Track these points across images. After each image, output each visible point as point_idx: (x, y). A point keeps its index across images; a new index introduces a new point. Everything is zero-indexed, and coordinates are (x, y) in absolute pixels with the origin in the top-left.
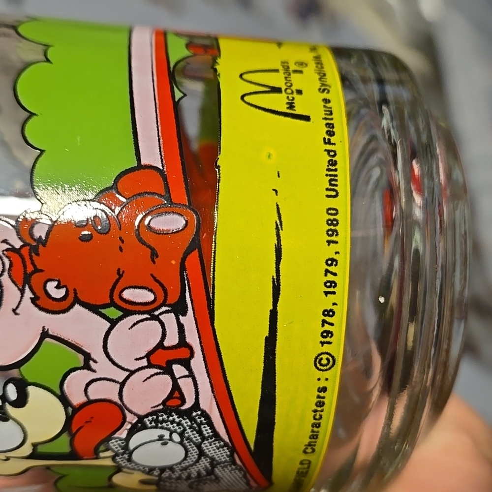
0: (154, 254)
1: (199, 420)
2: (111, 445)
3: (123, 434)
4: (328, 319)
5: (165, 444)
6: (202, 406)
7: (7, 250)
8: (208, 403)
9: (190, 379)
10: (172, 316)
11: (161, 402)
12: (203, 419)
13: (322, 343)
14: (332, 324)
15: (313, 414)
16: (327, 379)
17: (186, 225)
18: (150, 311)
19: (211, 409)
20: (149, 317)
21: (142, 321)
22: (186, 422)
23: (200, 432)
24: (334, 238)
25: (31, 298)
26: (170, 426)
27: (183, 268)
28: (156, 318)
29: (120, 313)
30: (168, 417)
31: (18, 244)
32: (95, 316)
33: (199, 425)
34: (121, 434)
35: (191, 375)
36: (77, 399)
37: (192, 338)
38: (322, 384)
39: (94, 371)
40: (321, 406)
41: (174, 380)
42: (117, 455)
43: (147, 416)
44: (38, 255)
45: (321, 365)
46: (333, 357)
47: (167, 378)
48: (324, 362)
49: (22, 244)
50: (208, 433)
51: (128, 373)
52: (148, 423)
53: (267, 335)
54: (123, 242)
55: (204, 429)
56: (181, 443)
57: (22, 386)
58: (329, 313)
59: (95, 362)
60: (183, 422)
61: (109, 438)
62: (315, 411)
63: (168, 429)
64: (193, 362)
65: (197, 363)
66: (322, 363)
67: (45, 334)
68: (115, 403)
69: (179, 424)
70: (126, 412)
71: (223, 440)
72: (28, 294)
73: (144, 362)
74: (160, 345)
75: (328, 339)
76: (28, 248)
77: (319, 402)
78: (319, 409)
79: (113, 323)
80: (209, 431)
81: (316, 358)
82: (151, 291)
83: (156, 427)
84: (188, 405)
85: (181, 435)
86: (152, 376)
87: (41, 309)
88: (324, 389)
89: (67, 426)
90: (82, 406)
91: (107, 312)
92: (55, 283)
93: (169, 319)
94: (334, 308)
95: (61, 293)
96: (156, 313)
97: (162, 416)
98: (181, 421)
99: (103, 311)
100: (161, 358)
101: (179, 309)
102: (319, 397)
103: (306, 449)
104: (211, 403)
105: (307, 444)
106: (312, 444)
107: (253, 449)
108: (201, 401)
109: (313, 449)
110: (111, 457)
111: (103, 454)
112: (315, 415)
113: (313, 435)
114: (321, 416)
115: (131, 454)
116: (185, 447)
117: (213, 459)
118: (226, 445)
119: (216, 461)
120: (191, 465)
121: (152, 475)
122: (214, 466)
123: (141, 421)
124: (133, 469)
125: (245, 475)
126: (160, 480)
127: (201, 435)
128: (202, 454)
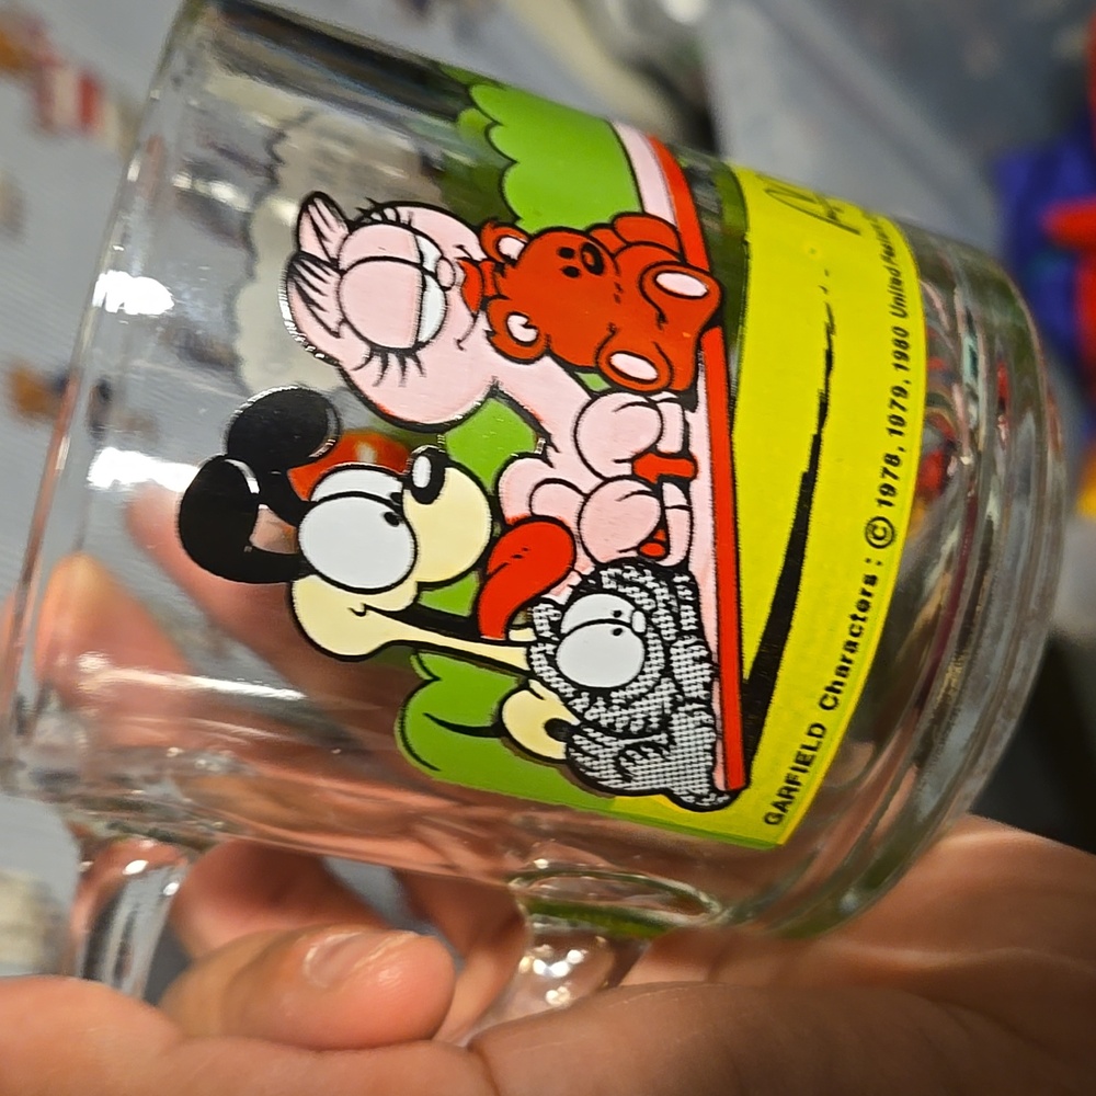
0: (662, 318)
1: (681, 594)
2: (536, 615)
3: (561, 594)
4: (891, 468)
5: (617, 632)
6: (692, 568)
7: (463, 259)
8: (703, 566)
9: (685, 514)
10: (677, 407)
11: (635, 545)
12: (688, 592)
13: (880, 502)
14: (896, 477)
15: (851, 622)
16: (879, 563)
17: (706, 295)
18: (645, 392)
19: (704, 576)
20: (644, 400)
21: (634, 404)
22: (662, 593)
23: (677, 618)
24: (902, 362)
25: (487, 332)
26: (637, 595)
27: (699, 347)
28: (653, 405)
29: (605, 386)
30: (638, 577)
31: (478, 255)
32: (570, 379)
33: (682, 602)
34: (557, 594)
35: (688, 508)
36: (514, 509)
37: (701, 448)
38: (872, 570)
39: (551, 465)
40: (863, 610)
41: (663, 508)
42: (541, 640)
44: (503, 275)
45: (875, 536)
46: (891, 526)
48: (879, 532)
49: (484, 257)
50: (688, 625)
51: (599, 481)
52: (605, 580)
53: (806, 471)
54: (620, 289)
55: (683, 614)
56: (641, 636)
58: (892, 460)
59: (556, 449)
61: (537, 599)
62: (854, 617)
64: (695, 486)
65: (701, 488)
66: (878, 535)
67: (494, 392)
68: (567, 529)
72: (483, 324)
73: (626, 469)
74: (652, 449)
75: (889, 498)
76: (492, 264)
77: (863, 602)
78: (861, 615)
79: (595, 396)
80: (692, 620)
81: (869, 524)
82: (652, 364)
83: (614, 592)
84: (671, 561)
86: (633, 493)
87: (498, 351)
88: (871, 580)
89: (481, 564)
90: (519, 523)
91: (588, 378)
92: (523, 320)
93: (672, 411)
94: (900, 454)
95: (528, 335)
96: (655, 398)
97: (628, 571)
98: (655, 588)
99: (580, 374)
100: (652, 468)
101: (688, 401)
102: (865, 593)
103: (825, 697)
104: (707, 565)
105: (829, 684)
106: (837, 687)
107: (746, 674)
108: (692, 557)
109: (835, 699)
110: (527, 645)
111: (515, 635)
112: (853, 626)
113: (842, 668)
114: (860, 629)
115: (558, 644)
116: (646, 646)
117: (679, 687)
118: (707, 659)
119: (682, 693)
120: (642, 696)
121: (570, 709)
122: (674, 710)
123: (596, 575)
124: (547, 685)
125: (714, 745)
126: (577, 730)
127: (678, 626)
128: (667, 671)
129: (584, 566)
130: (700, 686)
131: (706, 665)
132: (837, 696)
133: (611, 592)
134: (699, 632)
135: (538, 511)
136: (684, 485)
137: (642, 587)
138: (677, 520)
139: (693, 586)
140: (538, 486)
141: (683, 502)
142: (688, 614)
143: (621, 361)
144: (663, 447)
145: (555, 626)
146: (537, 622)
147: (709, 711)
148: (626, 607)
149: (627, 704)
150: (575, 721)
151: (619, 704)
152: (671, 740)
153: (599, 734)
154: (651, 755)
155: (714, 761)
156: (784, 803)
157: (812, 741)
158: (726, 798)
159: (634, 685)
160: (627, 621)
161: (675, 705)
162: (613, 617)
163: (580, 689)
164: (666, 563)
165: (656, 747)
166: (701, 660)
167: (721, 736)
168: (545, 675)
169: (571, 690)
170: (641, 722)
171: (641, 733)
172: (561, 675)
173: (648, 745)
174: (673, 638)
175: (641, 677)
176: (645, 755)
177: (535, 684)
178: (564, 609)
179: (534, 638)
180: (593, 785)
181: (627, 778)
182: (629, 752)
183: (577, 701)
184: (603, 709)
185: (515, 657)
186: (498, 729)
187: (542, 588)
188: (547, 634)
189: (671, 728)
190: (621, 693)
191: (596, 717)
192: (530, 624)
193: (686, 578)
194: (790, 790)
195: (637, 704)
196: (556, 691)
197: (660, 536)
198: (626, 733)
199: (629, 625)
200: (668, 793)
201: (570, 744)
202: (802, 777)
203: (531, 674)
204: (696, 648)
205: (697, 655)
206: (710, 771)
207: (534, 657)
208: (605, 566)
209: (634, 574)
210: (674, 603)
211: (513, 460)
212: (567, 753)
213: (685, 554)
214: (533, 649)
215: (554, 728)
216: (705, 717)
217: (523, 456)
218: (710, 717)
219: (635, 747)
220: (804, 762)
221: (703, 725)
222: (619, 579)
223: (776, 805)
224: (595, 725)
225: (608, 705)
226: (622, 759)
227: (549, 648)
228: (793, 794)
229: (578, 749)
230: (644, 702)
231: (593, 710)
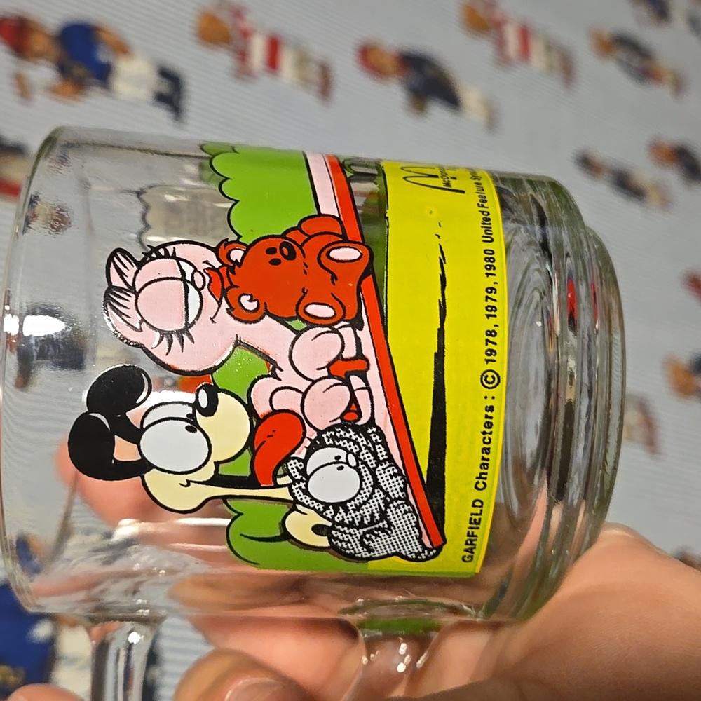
0: (334, 277)
1: (374, 439)
2: (290, 467)
3: (301, 454)
4: (490, 338)
5: (340, 468)
6: (377, 423)
7: (208, 269)
8: (383, 420)
9: (366, 391)
10: (350, 329)
11: (339, 416)
12: (378, 437)
13: (487, 361)
14: (495, 344)
15: (483, 436)
16: (493, 398)
17: (360, 257)
18: (330, 325)
19: (385, 425)
20: (330, 330)
21: (323, 333)
22: (362, 440)
23: (375, 454)
24: (492, 271)
25: (227, 309)
26: (347, 445)
27: (359, 290)
28: (336, 331)
29: (305, 326)
30: (345, 434)
31: (217, 264)
32: (282, 326)
33: (374, 444)
34: (299, 453)
35: (368, 387)
36: (262, 409)
37: (369, 351)
38: (489, 403)
39: (280, 379)
40: (489, 428)
41: (352, 391)
42: (295, 481)
43: (325, 432)
44: (234, 273)
45: (487, 382)
46: (497, 375)
47: (346, 388)
48: (490, 379)
49: (220, 265)
50: (382, 456)
51: (310, 383)
52: (326, 439)
53: (436, 351)
54: (307, 267)
55: (378, 451)
56: (356, 468)
57: (213, 392)
58: (491, 333)
59: (281, 370)
60: (359, 440)
61: (288, 458)
62: (484, 433)
63: (345, 449)
64: (369, 375)
65: (373, 375)
66: (490, 380)
67: (238, 343)
68: (297, 415)
69: (355, 442)
70: (306, 425)
71: (397, 467)
72: (225, 305)
73: (325, 373)
74: (339, 357)
75: (492, 357)
76: (226, 268)
77: (488, 423)
78: (488, 431)
79: (298, 334)
80: (384, 453)
81: (482, 375)
82: (331, 307)
83: (334, 446)
84: (363, 421)
85: (357, 456)
86: (332, 386)
87: (236, 319)
88: (491, 409)
89: (249, 444)
90: (267, 416)
91: (293, 324)
92: (249, 297)
93: (348, 333)
94: (496, 329)
95: (253, 306)
96: (336, 327)
97: (339, 432)
98: (357, 439)
99: (289, 323)
100: (341, 369)
101: (356, 324)
102: (487, 417)
103: (478, 483)
104: (386, 419)
105: (478, 475)
106: (483, 476)
107: (425, 480)
108: (376, 416)
109: (484, 483)
110: (289, 486)
111: (280, 481)
112: (484, 438)
113: (483, 464)
114: (490, 439)
115: (307, 482)
116: (360, 474)
117: (386, 493)
118: (399, 473)
119: (390, 497)
120: (365, 503)
121: (325, 517)
122: (387, 506)
123: (319, 437)
124: (308, 507)
125: (417, 523)
126: (333, 528)
127: (376, 457)
128: (376, 485)
129: (311, 434)
130: (399, 490)
131: (399, 478)
132: (485, 481)
133: (330, 446)
134: (390, 459)
135: (276, 408)
136: (363, 376)
137: (349, 440)
138: (362, 397)
139: (380, 432)
140: (273, 393)
141: (364, 385)
142: (380, 450)
143: (312, 309)
144: (345, 355)
145: (303, 472)
146: (291, 471)
147: (408, 503)
148: (343, 453)
149: (358, 508)
150: (330, 524)
151: (353, 509)
152: (390, 524)
153: (346, 529)
154: (381, 535)
155: (420, 532)
156: (472, 549)
157: (477, 510)
158: (434, 551)
159: (359, 497)
160: (345, 461)
161: (387, 505)
162: (335, 460)
163: (327, 505)
164: (360, 423)
165: (383, 530)
166: (395, 475)
167: (420, 516)
168: (304, 501)
169: (321, 506)
170: (369, 517)
171: (371, 523)
172: (312, 498)
173: (377, 529)
174: (375, 466)
175: (362, 492)
176: (377, 536)
177: (299, 507)
178: (305, 461)
179: (291, 481)
180: (352, 557)
181: (370, 550)
182: (368, 536)
183: (328, 512)
184: (344, 514)
185: (283, 493)
186: (286, 536)
187: (289, 451)
188: (299, 477)
189: (388, 518)
190: (353, 503)
191: (341, 519)
192: (287, 473)
193: (374, 429)
194: (471, 541)
195: (363, 507)
196: (313, 508)
197: (354, 407)
198: (362, 525)
199: (347, 463)
200: (398, 554)
201: (330, 537)
202: (476, 532)
203: (296, 501)
204: (390, 469)
205: (392, 473)
206: (420, 539)
207: (295, 491)
209: (342, 433)
210: (370, 445)
211: (255, 381)
212: (330, 542)
213: (370, 416)
214: (293, 487)
215: (317, 529)
216: (407, 508)
217: (261, 377)
218: (409, 507)
219: (370, 532)
220: (475, 523)
221: (406, 512)
222: (334, 438)
223: (466, 550)
224: (342, 523)
225: (346, 511)
226: (365, 540)
227: (302, 485)
228: (474, 542)
229: (337, 539)
230: (368, 505)
231: (338, 515)
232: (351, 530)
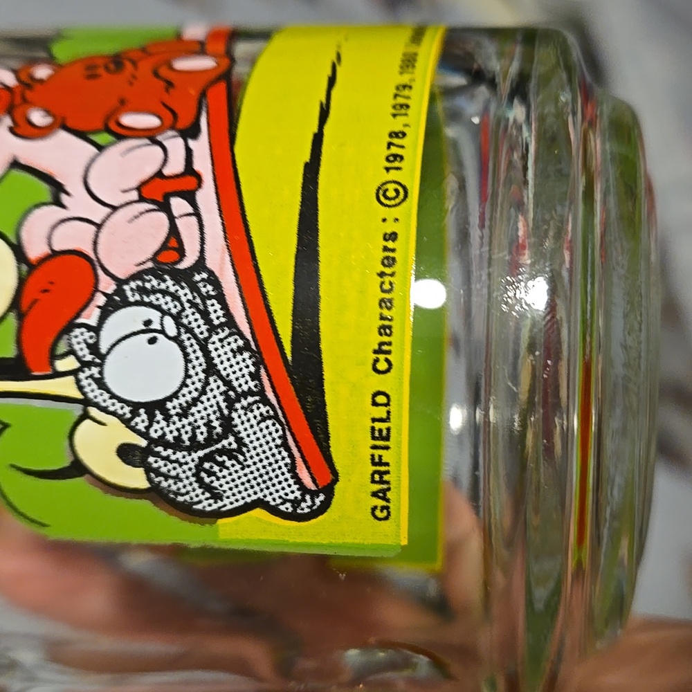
0: (170, 86)
1: (204, 290)
2: (74, 341)
3: (91, 316)
4: (396, 141)
5: (152, 341)
6: (209, 264)
8: (219, 260)
9: (194, 219)
10: (180, 141)
11: (150, 255)
12: (210, 288)
13: (388, 169)
14: (402, 147)
15: (379, 280)
16: (396, 220)
17: (217, 67)
19: (221, 269)
20: (149, 142)
21: (139, 147)
22: (185, 293)
23: (205, 314)
25: (9, 126)
26: (162, 301)
27: (202, 97)
28: (158, 143)
29: (112, 139)
30: (159, 284)
32: (81, 141)
33: (204, 298)
34: (88, 317)
35: (197, 214)
37: (203, 164)
38: (390, 228)
39: (63, 206)
40: (389, 266)
41: (172, 219)
42: (85, 365)
45: (387, 198)
46: (404, 188)
47: (162, 216)
48: (391, 194)
50: (218, 318)
51: (108, 210)
52: (129, 293)
53: (308, 161)
55: (211, 309)
58: (397, 135)
59: (67, 193)
60: (181, 293)
62: (382, 275)
63: (158, 308)
64: (200, 196)
66: (390, 196)
67: (14, 165)
68: (87, 257)
70: (100, 272)
71: (242, 337)
72: (6, 122)
73: (134, 195)
74: (159, 174)
75: (396, 164)
77: (387, 258)
78: (388, 271)
80: (220, 313)
81: (379, 188)
82: (157, 116)
83: (140, 303)
85: (177, 318)
86: (142, 213)
87: (19, 137)
88: (393, 236)
89: (15, 305)
91: (97, 138)
93: (176, 145)
94: (406, 130)
97: (149, 281)
98: (177, 291)
99: (92, 136)
100: (158, 189)
101: (190, 132)
102: (386, 249)
103: (377, 361)
104: (223, 259)
105: (376, 347)
106: (385, 348)
107: (289, 357)
108: (207, 255)
109: (387, 360)
110: (74, 373)
111: (63, 365)
112: (383, 283)
113: (384, 327)
114: (391, 284)
115: (101, 365)
116: (183, 348)
117: (228, 383)
118: (247, 347)
119: (233, 389)
120: (195, 401)
121: (133, 429)
122: (231, 407)
123: (120, 291)
124: (104, 410)
125: (283, 437)
126: (148, 451)
127: (208, 321)
128: (211, 369)
129: (107, 285)
130: (248, 378)
131: (246, 355)
132: (388, 357)
133: (137, 303)
134: (230, 322)
135: (57, 247)
136: (190, 197)
137: (165, 293)
138: (187, 228)
139: (213, 280)
140: (54, 227)
141: (190, 210)
142: (214, 308)
143: (129, 120)
144: (167, 171)
145: (94, 348)
146: (77, 347)
147: (266, 402)
148: (155, 315)
149: (184, 413)
150: (143, 443)
151: (177, 414)
153: (170, 451)
154: (228, 463)
155: (291, 456)
156: (384, 491)
157: (381, 412)
158: (322, 497)
159: (185, 390)
160: (159, 328)
161: (231, 404)
162: (144, 328)
163: (135, 407)
164: (184, 265)
165: (230, 454)
166: (240, 350)
167: (287, 425)
168: (99, 400)
169: (127, 409)
170: (204, 429)
171: (210, 441)
172: (113, 396)
174: (206, 334)
175: (189, 381)
176: (222, 465)
177: (93, 411)
178: (96, 330)
179: (76, 365)
182: (207, 465)
183: (137, 420)
184: (163, 423)
185: (65, 386)
186: (77, 469)
187: (73, 314)
188: (89, 358)
189: (235, 429)
190: (176, 402)
191: (160, 433)
192: (71, 352)
193: (205, 275)
194: (381, 474)
195: (194, 410)
196: (114, 414)
197: (173, 243)
199: (162, 332)
201: (149, 470)
202: (387, 456)
203: (86, 402)
204: (231, 339)
205: (234, 346)
206: (292, 469)
207: (84, 383)
208: (126, 282)
209: (155, 282)
210: (198, 300)
211: (28, 212)
212: (150, 480)
213: (198, 254)
214: (82, 376)
215: (126, 453)
216: (263, 409)
217: (38, 206)
218: (268, 408)
220: (381, 437)
221: (264, 419)
222: (142, 290)
223: (375, 494)
225: (167, 418)
226: (203, 475)
227: (95, 371)
228: (386, 478)
229: (158, 472)
230: (200, 407)
231: (156, 426)
232: (179, 455)
